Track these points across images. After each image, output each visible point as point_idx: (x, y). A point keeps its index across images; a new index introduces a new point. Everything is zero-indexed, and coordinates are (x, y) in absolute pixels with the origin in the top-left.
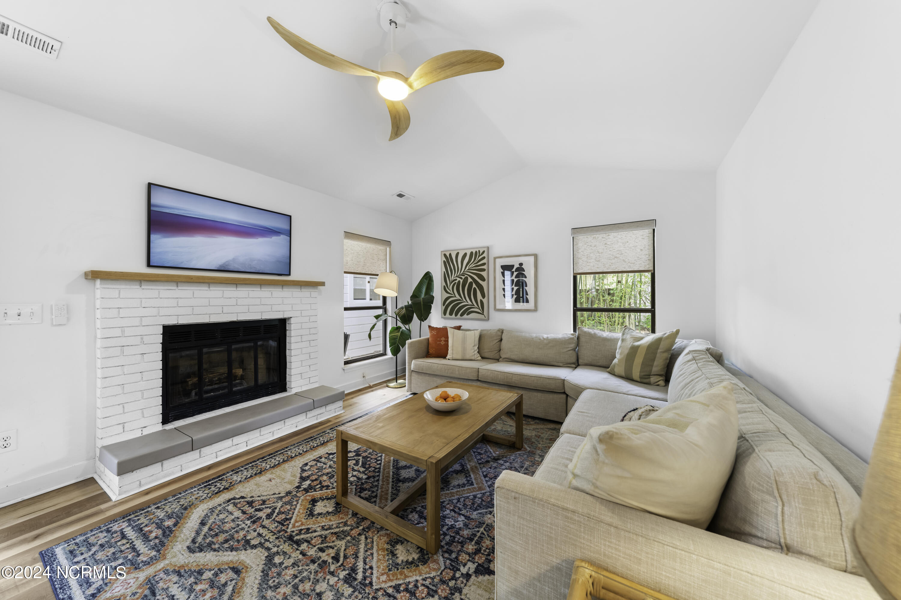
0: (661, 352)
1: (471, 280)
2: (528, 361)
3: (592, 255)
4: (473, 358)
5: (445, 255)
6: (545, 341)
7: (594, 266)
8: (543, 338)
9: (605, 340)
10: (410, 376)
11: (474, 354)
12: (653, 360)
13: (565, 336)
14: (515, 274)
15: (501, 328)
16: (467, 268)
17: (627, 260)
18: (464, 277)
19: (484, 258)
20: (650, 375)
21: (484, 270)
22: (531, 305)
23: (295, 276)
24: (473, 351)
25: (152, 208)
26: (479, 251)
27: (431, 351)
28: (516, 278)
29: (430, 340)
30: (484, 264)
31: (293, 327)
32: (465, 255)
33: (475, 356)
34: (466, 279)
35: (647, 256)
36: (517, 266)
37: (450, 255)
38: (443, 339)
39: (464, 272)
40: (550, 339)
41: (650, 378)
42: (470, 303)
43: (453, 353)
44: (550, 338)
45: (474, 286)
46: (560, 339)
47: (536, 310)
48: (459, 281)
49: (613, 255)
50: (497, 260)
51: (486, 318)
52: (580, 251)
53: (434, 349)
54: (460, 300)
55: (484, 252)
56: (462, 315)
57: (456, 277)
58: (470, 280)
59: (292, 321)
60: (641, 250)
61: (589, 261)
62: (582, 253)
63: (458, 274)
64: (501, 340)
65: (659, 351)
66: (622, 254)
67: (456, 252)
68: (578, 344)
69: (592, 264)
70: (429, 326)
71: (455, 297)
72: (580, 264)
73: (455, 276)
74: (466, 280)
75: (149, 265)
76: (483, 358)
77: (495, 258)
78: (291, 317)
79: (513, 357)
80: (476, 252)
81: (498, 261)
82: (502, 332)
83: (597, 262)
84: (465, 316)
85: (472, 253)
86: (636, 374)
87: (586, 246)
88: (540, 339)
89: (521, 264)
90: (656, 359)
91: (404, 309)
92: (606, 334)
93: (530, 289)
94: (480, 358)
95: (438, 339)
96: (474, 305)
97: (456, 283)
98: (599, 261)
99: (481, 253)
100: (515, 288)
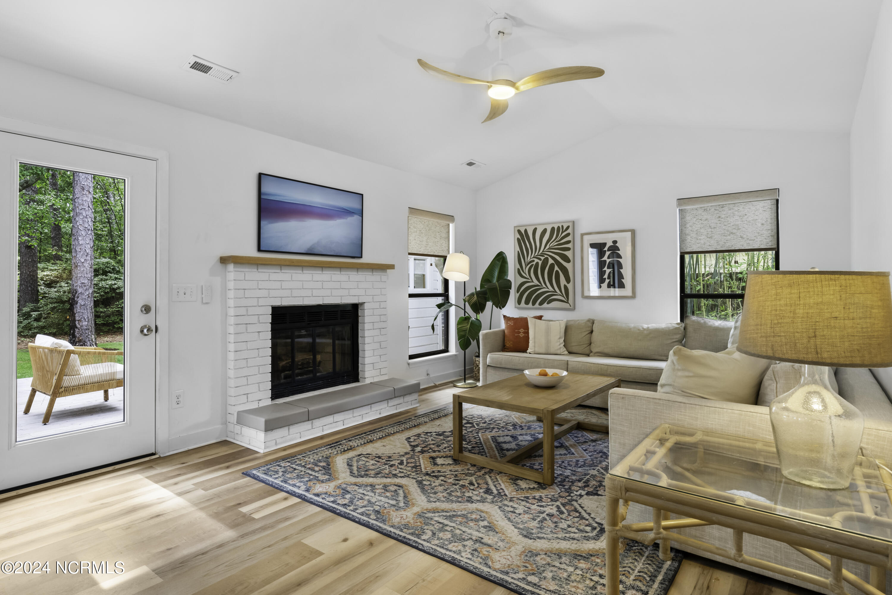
1: (553, 262)
2: (624, 355)
3: (702, 230)
4: (559, 352)
5: (519, 231)
6: (645, 332)
7: (705, 244)
8: (643, 328)
9: (717, 329)
10: (485, 372)
11: (560, 348)
13: (670, 325)
14: (608, 253)
15: (592, 318)
16: (548, 247)
17: (745, 236)
18: (544, 258)
19: (568, 235)
21: (568, 249)
22: (627, 291)
23: (368, 257)
24: (559, 343)
25: (262, 197)
26: (562, 226)
27: (508, 344)
28: (609, 258)
29: (506, 331)
30: (568, 242)
31: (367, 312)
32: (545, 231)
33: (561, 349)
34: (547, 259)
35: (770, 232)
36: (610, 244)
37: (526, 231)
38: (522, 330)
39: (543, 251)
40: (651, 330)
42: (551, 289)
43: (535, 346)
44: (651, 328)
45: (556, 268)
46: (663, 329)
47: (633, 296)
48: (537, 263)
49: (728, 231)
51: (572, 307)
52: (688, 226)
53: (511, 342)
54: (538, 286)
55: (568, 227)
56: (541, 304)
57: (534, 257)
58: (551, 261)
59: (366, 306)
60: (762, 224)
61: (700, 237)
62: (690, 228)
63: (536, 254)
64: (592, 332)
66: (739, 229)
67: (533, 227)
68: (685, 336)
69: (702, 242)
70: (504, 316)
71: (533, 282)
72: (688, 241)
73: (532, 256)
74: (546, 261)
75: (259, 250)
76: (570, 353)
77: (582, 235)
78: (364, 303)
79: (607, 351)
80: (559, 227)
81: (586, 238)
82: (593, 323)
83: (708, 239)
84: (545, 305)
85: (553, 229)
87: (695, 219)
88: (639, 330)
89: (615, 242)
91: (475, 296)
92: (718, 323)
93: (626, 271)
94: (566, 352)
95: (516, 331)
96: (556, 292)
97: (533, 264)
98: (711, 237)
99: (564, 228)
100: (608, 271)
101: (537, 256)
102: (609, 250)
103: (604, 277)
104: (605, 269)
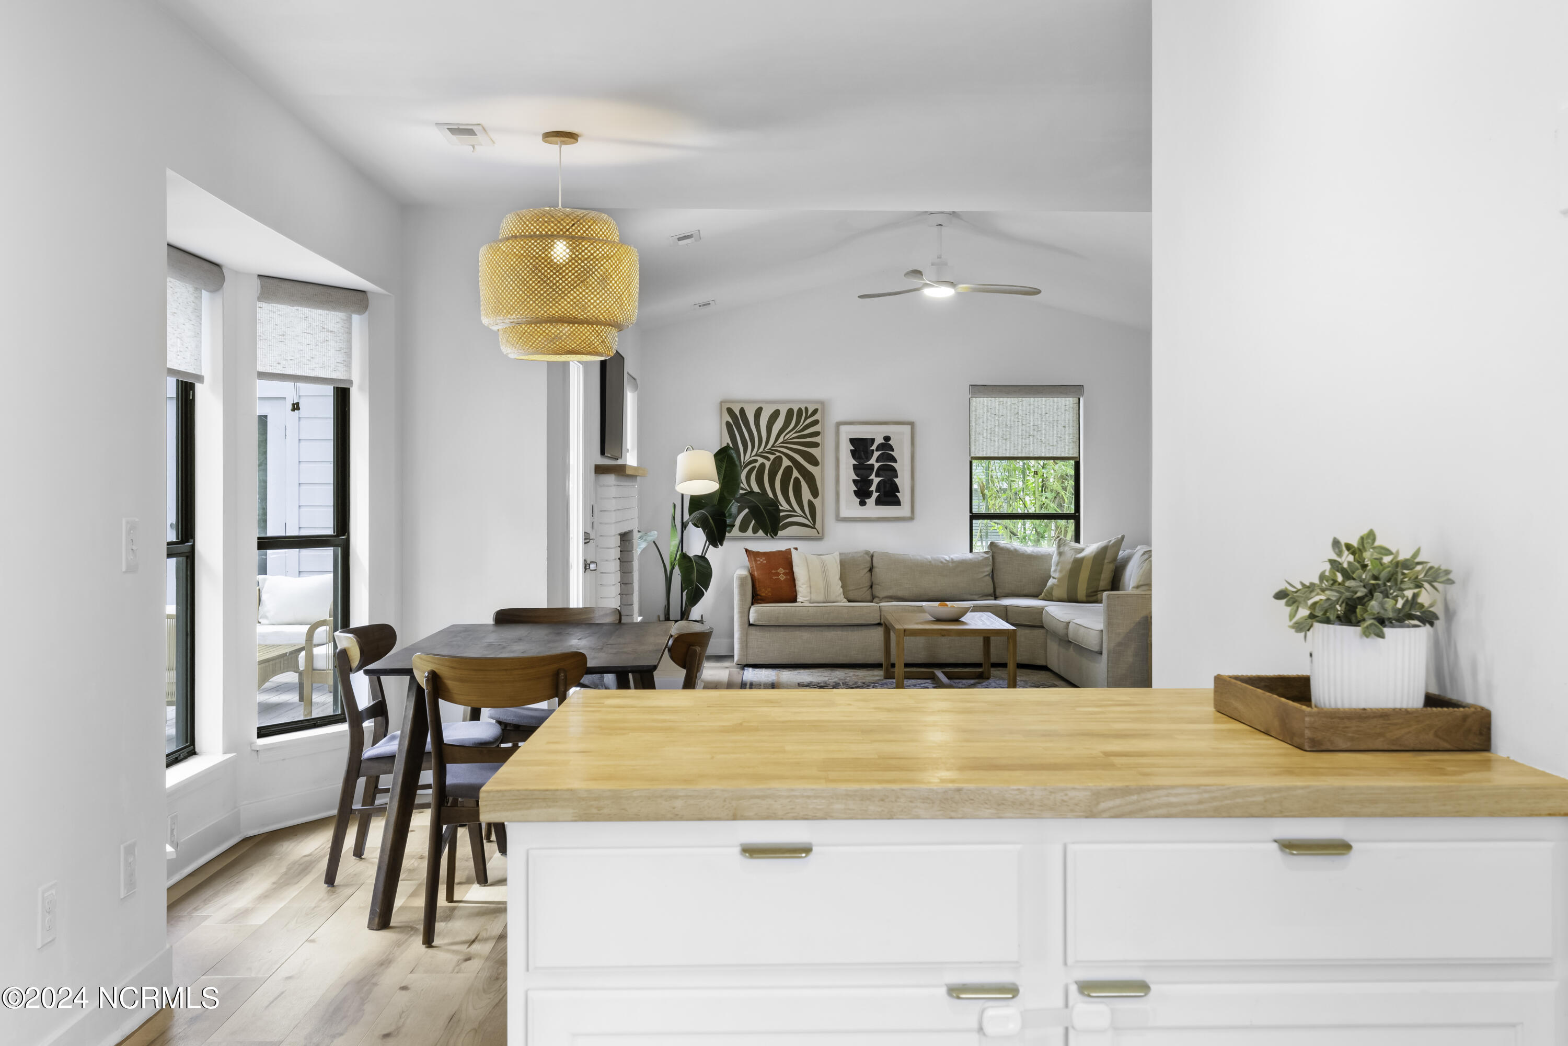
0: (1108, 563)
1: (790, 464)
3: (997, 429)
5: (730, 411)
7: (1000, 447)
9: (1031, 558)
12: (1100, 573)
14: (876, 454)
15: (867, 549)
16: (781, 439)
17: (1045, 440)
18: (774, 456)
19: (816, 422)
20: (1097, 591)
21: (816, 445)
22: (903, 510)
24: (837, 587)
26: (806, 409)
27: (763, 593)
28: (877, 461)
30: (816, 434)
32: (776, 414)
34: (780, 458)
35: (1070, 436)
36: (879, 440)
37: (742, 411)
38: (781, 570)
39: (773, 446)
41: (1097, 594)
42: (786, 506)
43: (811, 593)
44: (955, 559)
45: (795, 474)
47: (915, 516)
48: (763, 465)
49: (1027, 432)
50: (843, 428)
51: (820, 535)
52: (980, 421)
53: (768, 589)
55: (815, 411)
57: (756, 455)
58: (786, 462)
61: (994, 438)
62: (983, 425)
63: (761, 450)
64: (871, 570)
65: (1106, 561)
66: (1039, 431)
67: (756, 407)
68: (995, 566)
69: (997, 444)
72: (981, 442)
73: (754, 453)
74: (777, 462)
76: (849, 601)
77: (839, 424)
80: (800, 410)
82: (872, 557)
83: (1004, 442)
85: (790, 412)
86: (1082, 592)
87: (988, 414)
88: (941, 562)
89: (887, 439)
90: (1104, 571)
92: (1029, 548)
93: (903, 481)
95: (773, 571)
96: (795, 511)
97: (755, 467)
98: (1007, 439)
99: (809, 413)
100: (876, 480)
101: (761, 452)
102: (877, 450)
103: (871, 489)
104: (873, 477)
